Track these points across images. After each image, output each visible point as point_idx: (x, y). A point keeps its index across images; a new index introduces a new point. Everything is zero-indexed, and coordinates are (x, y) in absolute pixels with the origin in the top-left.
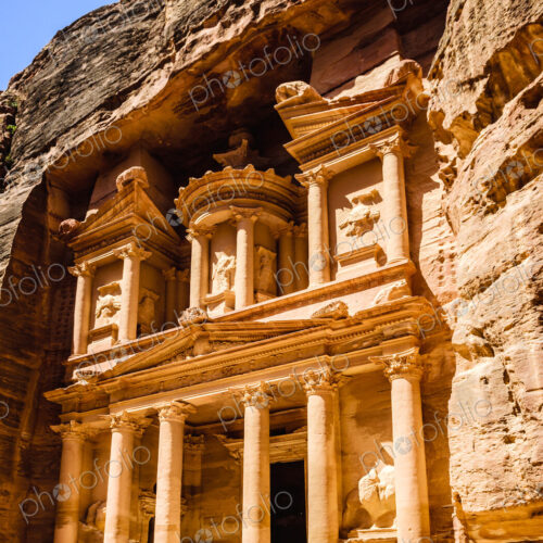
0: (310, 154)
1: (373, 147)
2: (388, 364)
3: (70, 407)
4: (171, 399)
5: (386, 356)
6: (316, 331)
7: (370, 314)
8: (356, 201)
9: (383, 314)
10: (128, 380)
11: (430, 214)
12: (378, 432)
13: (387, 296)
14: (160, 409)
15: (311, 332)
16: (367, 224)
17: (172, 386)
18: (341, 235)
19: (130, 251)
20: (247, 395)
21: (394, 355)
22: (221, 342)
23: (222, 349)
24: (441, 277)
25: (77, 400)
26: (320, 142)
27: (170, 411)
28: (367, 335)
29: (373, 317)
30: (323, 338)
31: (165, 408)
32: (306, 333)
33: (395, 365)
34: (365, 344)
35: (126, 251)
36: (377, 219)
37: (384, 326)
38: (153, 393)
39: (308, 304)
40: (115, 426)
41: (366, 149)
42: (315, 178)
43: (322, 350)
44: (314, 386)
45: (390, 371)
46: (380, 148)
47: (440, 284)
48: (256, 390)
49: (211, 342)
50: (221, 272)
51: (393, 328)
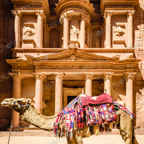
0: (109, 5)
1: (127, 11)
2: (128, 75)
3: (17, 67)
4: (61, 72)
5: (127, 73)
6: (112, 62)
7: (127, 61)
8: (119, 26)
9: (130, 62)
10: (45, 62)
11: (137, 37)
12: (119, 92)
13: (129, 57)
14: (57, 75)
15: (110, 62)
16: (121, 34)
17: (61, 68)
18: (114, 35)
19: (41, 13)
20: (88, 76)
21: (130, 73)
22: (80, 57)
23: (80, 60)
24: (139, 55)
25: (20, 65)
26: (113, 3)
27: (61, 76)
28: (122, 66)
29: (127, 62)
30: (112, 64)
31: (59, 75)
32: (109, 62)
33: (130, 76)
34: (121, 68)
35: (39, 13)
36: (124, 33)
37: (127, 65)
38: (53, 69)
39: (107, 53)
40: (38, 77)
41: (125, 11)
42: (110, 14)
43: (111, 67)
44: (109, 77)
45: (129, 77)
46: (129, 13)
47: (138, 57)
48: (91, 75)
49: (76, 57)
50: (75, 33)
51: (129, 66)
